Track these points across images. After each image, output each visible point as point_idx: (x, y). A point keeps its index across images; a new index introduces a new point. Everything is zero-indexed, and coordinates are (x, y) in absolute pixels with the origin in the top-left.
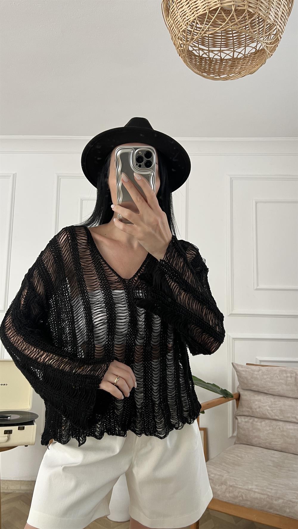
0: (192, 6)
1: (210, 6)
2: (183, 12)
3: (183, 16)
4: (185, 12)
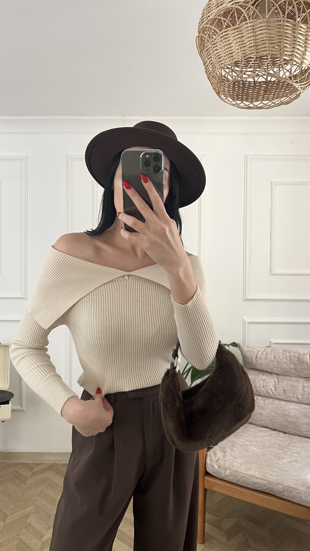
0: (228, 52)
1: (246, 54)
2: (218, 54)
3: (218, 58)
4: (219, 55)
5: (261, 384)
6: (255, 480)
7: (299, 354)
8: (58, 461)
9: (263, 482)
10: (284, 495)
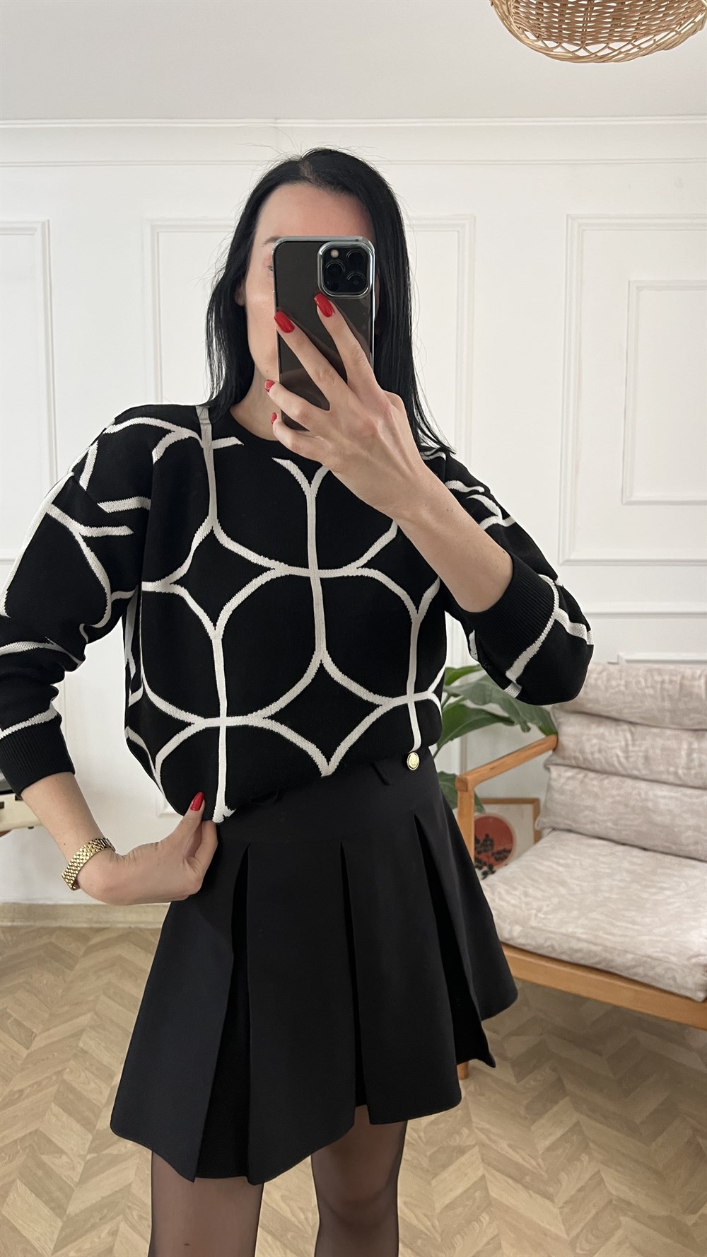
5: (592, 746)
6: (575, 945)
7: (683, 677)
8: (143, 922)
9: (593, 948)
10: (636, 974)
